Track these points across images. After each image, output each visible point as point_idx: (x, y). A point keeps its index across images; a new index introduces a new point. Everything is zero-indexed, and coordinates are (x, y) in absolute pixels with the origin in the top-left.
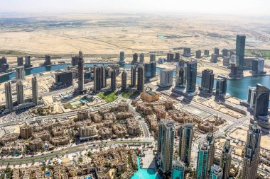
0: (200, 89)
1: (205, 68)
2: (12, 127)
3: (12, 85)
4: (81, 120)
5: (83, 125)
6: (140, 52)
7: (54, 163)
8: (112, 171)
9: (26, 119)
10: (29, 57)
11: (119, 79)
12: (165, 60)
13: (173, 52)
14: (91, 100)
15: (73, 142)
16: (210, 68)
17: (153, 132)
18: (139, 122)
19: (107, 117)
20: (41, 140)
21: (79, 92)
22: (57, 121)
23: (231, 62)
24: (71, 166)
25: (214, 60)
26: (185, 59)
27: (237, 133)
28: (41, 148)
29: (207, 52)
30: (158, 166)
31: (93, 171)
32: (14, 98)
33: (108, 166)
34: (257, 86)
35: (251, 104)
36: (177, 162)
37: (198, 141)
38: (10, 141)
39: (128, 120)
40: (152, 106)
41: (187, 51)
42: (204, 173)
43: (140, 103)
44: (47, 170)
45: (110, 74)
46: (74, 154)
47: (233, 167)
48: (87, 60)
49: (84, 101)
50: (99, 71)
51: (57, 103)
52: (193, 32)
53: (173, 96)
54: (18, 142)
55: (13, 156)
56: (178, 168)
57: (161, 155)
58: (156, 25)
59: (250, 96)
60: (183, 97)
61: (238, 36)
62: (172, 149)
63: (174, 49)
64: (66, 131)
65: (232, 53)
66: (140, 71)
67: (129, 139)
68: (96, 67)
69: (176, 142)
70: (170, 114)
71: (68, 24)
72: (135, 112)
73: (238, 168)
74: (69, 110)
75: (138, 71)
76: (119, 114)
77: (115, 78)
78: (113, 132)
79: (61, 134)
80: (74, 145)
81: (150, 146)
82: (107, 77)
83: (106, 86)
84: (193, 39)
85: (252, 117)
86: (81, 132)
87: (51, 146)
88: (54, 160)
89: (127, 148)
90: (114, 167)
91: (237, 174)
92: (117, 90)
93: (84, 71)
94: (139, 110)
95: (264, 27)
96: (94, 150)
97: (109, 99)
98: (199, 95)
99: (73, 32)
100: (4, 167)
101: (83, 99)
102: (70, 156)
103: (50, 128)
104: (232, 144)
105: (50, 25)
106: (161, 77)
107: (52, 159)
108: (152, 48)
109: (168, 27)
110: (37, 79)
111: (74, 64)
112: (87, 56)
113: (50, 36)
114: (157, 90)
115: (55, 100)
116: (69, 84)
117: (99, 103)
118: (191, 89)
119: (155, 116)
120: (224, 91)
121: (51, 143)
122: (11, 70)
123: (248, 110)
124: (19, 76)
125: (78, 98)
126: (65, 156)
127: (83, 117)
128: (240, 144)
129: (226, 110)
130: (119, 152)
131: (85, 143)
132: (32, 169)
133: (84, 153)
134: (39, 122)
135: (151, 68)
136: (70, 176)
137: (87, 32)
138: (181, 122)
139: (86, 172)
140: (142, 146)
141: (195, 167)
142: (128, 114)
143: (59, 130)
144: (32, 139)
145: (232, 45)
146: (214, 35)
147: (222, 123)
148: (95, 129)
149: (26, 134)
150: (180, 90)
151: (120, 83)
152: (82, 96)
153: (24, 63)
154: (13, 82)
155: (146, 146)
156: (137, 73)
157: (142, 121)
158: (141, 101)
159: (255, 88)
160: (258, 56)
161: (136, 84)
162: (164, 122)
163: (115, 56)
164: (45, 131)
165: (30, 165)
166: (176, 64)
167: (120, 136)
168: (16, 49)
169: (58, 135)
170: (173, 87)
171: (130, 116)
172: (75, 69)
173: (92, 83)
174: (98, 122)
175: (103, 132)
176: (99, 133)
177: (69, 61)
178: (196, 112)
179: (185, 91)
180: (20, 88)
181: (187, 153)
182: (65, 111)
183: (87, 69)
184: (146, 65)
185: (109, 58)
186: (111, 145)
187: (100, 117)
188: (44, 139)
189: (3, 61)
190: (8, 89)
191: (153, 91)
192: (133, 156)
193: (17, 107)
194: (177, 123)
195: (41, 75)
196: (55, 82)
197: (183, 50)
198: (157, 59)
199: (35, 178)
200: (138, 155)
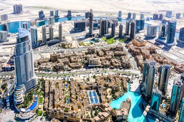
0: (177, 41)
2: (45, 54)
4: (90, 54)
5: (91, 57)
6: (133, 12)
8: (109, 90)
9: (54, 50)
10: (57, 11)
11: (117, 29)
12: (151, 19)
13: (158, 13)
14: (97, 41)
15: (84, 67)
17: (140, 68)
18: (129, 59)
19: (107, 54)
20: (63, 64)
21: (89, 35)
22: (74, 53)
24: (82, 83)
26: (167, 19)
28: (63, 69)
30: (142, 92)
31: (97, 89)
32: (48, 36)
33: (106, 86)
36: (156, 90)
37: (173, 78)
38: (44, 62)
39: (123, 57)
40: (140, 49)
41: (169, 14)
42: (176, 101)
44: (66, 83)
45: (111, 25)
46: (84, 75)
48: (95, 15)
49: (92, 42)
50: (104, 23)
51: (74, 41)
53: (156, 44)
54: (49, 63)
55: (45, 71)
56: (157, 95)
57: (145, 84)
60: (163, 46)
62: (153, 81)
63: (159, 11)
64: (79, 60)
66: (133, 25)
67: (122, 70)
68: (101, 20)
69: (157, 77)
70: (153, 57)
72: (127, 52)
74: (82, 46)
76: (116, 52)
77: (114, 28)
78: (112, 64)
79: (76, 62)
80: (85, 69)
81: (137, 77)
82: (109, 27)
83: (108, 33)
86: (90, 62)
87: (69, 69)
88: (70, 78)
89: (121, 76)
90: (111, 87)
92: (116, 36)
93: (93, 22)
94: (130, 51)
96: (98, 75)
97: (110, 42)
98: (177, 45)
100: (40, 78)
101: (92, 40)
102: (82, 76)
103: (69, 57)
106: (148, 31)
107: (69, 77)
108: (143, 10)
110: (62, 25)
111: (87, 17)
112: (96, 12)
114: (145, 39)
115: (73, 39)
116: (83, 30)
117: (103, 44)
118: (171, 40)
119: (142, 56)
121: (69, 66)
122: (46, 19)
124: (51, 23)
125: (89, 39)
126: (78, 76)
127: (91, 52)
130: (115, 78)
131: (92, 69)
132: (57, 81)
133: (91, 75)
134: (62, 52)
135: (141, 23)
136: (80, 89)
138: (161, 63)
139: (91, 88)
140: (131, 76)
141: (170, 96)
142: (122, 53)
143: (75, 59)
144: (57, 63)
148: (99, 60)
149: (54, 59)
150: (162, 41)
151: (118, 32)
152: (91, 38)
153: (54, 15)
154: (47, 26)
155: (134, 77)
156: (130, 26)
157: (133, 59)
158: (132, 45)
161: (130, 33)
162: (148, 61)
164: (66, 59)
165: (55, 79)
166: (160, 22)
167: (116, 67)
169: (74, 62)
170: (157, 38)
171: (124, 55)
172: (87, 20)
173: (99, 30)
174: (101, 56)
175: (104, 64)
176: (102, 64)
177: (84, 14)
178: (173, 57)
179: (165, 41)
180: (51, 30)
181: (164, 85)
182: (80, 47)
183: (95, 20)
184: (137, 21)
185: (111, 14)
186: (109, 73)
187: (103, 53)
188: (65, 63)
189: (41, 13)
190: (44, 31)
191: (141, 39)
192: (125, 82)
193: (49, 42)
194: (158, 64)
195: (65, 23)
196: (74, 27)
197: (166, 13)
198: (145, 17)
199: (59, 87)
200: (128, 82)
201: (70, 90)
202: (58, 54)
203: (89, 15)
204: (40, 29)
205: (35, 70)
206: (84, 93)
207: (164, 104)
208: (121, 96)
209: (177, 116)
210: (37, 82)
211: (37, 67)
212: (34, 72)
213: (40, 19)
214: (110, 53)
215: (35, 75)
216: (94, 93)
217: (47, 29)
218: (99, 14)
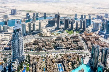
2: (31, 40)
4: (58, 40)
5: (59, 42)
6: (84, 14)
7: (46, 56)
8: (70, 63)
9: (36, 37)
10: (38, 13)
12: (95, 18)
13: (100, 15)
14: (62, 32)
15: (54, 49)
17: (89, 49)
19: (69, 40)
20: (41, 46)
21: (57, 29)
22: (48, 39)
24: (53, 58)
26: (105, 19)
28: (41, 49)
30: (91, 64)
31: (62, 62)
32: (32, 29)
33: (69, 61)
36: (100, 64)
38: (30, 45)
39: (78, 42)
40: (89, 38)
41: (107, 15)
43: (84, 36)
44: (43, 58)
45: (71, 23)
46: (55, 54)
48: (61, 16)
49: (59, 33)
50: (66, 21)
51: (48, 32)
53: (99, 34)
54: (33, 46)
55: (31, 51)
56: (100, 67)
57: (92, 59)
60: (104, 36)
62: (98, 58)
63: (100, 14)
64: (51, 44)
67: (78, 51)
68: (65, 19)
69: (100, 55)
70: (97, 42)
71: (53, 1)
72: (81, 39)
74: (53, 35)
75: (83, 22)
76: (74, 39)
77: (73, 24)
78: (71, 47)
80: (55, 50)
81: (88, 55)
82: (69, 23)
83: (69, 27)
86: (58, 45)
88: (46, 55)
89: (77, 54)
90: (71, 61)
92: (74, 29)
94: (83, 39)
96: (63, 53)
97: (70, 33)
100: (27, 55)
102: (53, 54)
103: (45, 42)
106: (94, 26)
107: (45, 54)
108: (90, 13)
109: (97, 4)
110: (41, 22)
111: (56, 17)
113: (46, 5)
114: (92, 31)
115: (47, 31)
116: (54, 25)
117: (66, 34)
119: (90, 42)
121: (45, 48)
122: (31, 18)
124: (34, 21)
125: (57, 31)
126: (51, 54)
127: (59, 39)
130: (73, 55)
131: (59, 50)
132: (38, 57)
133: (59, 54)
134: (41, 39)
135: (89, 21)
136: (52, 62)
138: (103, 46)
139: (59, 62)
140: (84, 54)
142: (78, 40)
143: (49, 43)
144: (38, 45)
148: (64, 44)
149: (36, 43)
150: (103, 32)
151: (75, 26)
152: (59, 31)
153: (36, 15)
154: (31, 23)
155: (86, 55)
156: (83, 23)
157: (85, 43)
158: (84, 35)
161: (82, 27)
162: (95, 45)
163: (73, 15)
164: (43, 43)
165: (37, 55)
166: (101, 20)
167: (74, 49)
169: (48, 45)
170: (99, 31)
172: (56, 19)
173: (63, 25)
174: (65, 42)
176: (66, 47)
177: (54, 16)
179: (105, 33)
180: (34, 25)
181: (105, 61)
182: (52, 36)
183: (61, 19)
184: (87, 20)
185: (71, 16)
186: (70, 52)
187: (66, 40)
188: (43, 46)
189: (28, 14)
190: (30, 25)
192: (80, 58)
193: (33, 32)
194: (101, 47)
195: (42, 20)
196: (48, 23)
197: (104, 15)
198: (92, 17)
199: (39, 61)
200: (82, 58)
201: (46, 62)
202: (38, 40)
203: (57, 16)
204: (27, 24)
205: (25, 50)
206: (54, 65)
208: (77, 67)
210: (26, 57)
211: (26, 48)
213: (27, 18)
214: (71, 40)
215: (24, 53)
216: (61, 65)
217: (32, 24)
218: (63, 15)
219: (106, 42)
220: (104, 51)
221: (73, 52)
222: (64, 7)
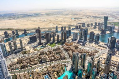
0: (89, 40)
1: (91, 31)
2: (14, 59)
3: (11, 43)
4: (42, 55)
5: (43, 57)
6: (64, 26)
7: (32, 71)
8: (55, 73)
9: (19, 56)
10: (17, 31)
11: (56, 37)
12: (75, 29)
13: (78, 25)
14: (45, 47)
15: (39, 63)
16: (93, 31)
17: (71, 58)
18: (65, 54)
19: (52, 53)
20: (26, 64)
21: (40, 44)
22: (32, 56)
23: (101, 28)
24: (40, 72)
25: (95, 28)
26: (83, 28)
27: (103, 56)
28: (27, 66)
29: (92, 24)
30: (73, 70)
31: (48, 73)
32: (13, 48)
34: (112, 37)
35: (109, 44)
36: (80, 67)
37: (88, 59)
38: (14, 64)
39: (61, 53)
40: (70, 47)
41: (84, 24)
42: (90, 71)
43: (65, 46)
44: (30, 74)
45: (52, 36)
47: (101, 68)
48: (42, 31)
50: (48, 35)
51: (31, 49)
52: (86, 16)
53: (78, 43)
54: (17, 65)
55: (16, 70)
56: (80, 70)
57: (74, 65)
58: (70, 14)
59: (108, 41)
60: (82, 43)
61: (105, 17)
62: (78, 63)
63: (78, 24)
64: (36, 59)
65: (102, 24)
66: (64, 34)
67: (61, 61)
68: (46, 33)
69: (80, 61)
70: (77, 50)
71: (33, 15)
72: (63, 50)
73: (103, 68)
76: (57, 51)
77: (54, 37)
78: (55, 58)
79: (34, 61)
80: (40, 64)
81: (70, 63)
83: (51, 41)
84: (86, 19)
85: (109, 49)
86: (42, 59)
87: (31, 65)
88: (32, 70)
89: (61, 64)
90: (56, 71)
91: (102, 70)
92: (55, 42)
93: (41, 35)
94: (65, 49)
95: (116, 12)
96: (48, 66)
97: (53, 46)
98: (89, 42)
99: (35, 19)
100: (13, 74)
101: (42, 46)
102: (39, 69)
103: (29, 59)
104: (101, 59)
105: (25, 16)
106: (73, 36)
108: (69, 24)
109: (76, 14)
110: (22, 40)
111: (37, 32)
112: (42, 28)
113: (25, 21)
115: (30, 48)
116: (36, 41)
117: (48, 48)
118: (85, 40)
119: (71, 51)
120: (98, 40)
121: (31, 64)
122: (10, 37)
123: (107, 47)
124: (14, 39)
125: (40, 46)
126: (37, 69)
127: (42, 53)
128: (104, 59)
129: (99, 47)
130: (58, 66)
131: (44, 63)
132: (24, 74)
133: (44, 67)
134: (25, 57)
135: (69, 32)
136: (39, 75)
137: (41, 18)
138: (81, 53)
140: (67, 63)
141: (87, 69)
143: (33, 59)
144: (23, 63)
145: (102, 21)
146: (95, 17)
147: (97, 52)
148: (48, 58)
149: (20, 62)
150: (81, 41)
151: (57, 39)
152: (41, 45)
153: (15, 33)
154: (12, 42)
159: (111, 38)
160: (113, 25)
161: (63, 39)
162: (75, 53)
163: (54, 28)
164: (27, 60)
165: (23, 73)
166: (79, 30)
167: (58, 60)
168: (11, 27)
169: (33, 61)
170: (78, 40)
171: (61, 52)
172: (37, 34)
173: (45, 40)
174: (49, 55)
175: (51, 59)
177: (34, 31)
178: (87, 49)
179: (83, 41)
180: (15, 44)
181: (84, 64)
182: (35, 52)
183: (42, 34)
184: (67, 31)
185: (51, 29)
186: (54, 63)
187: (49, 53)
188: (27, 63)
189: (6, 33)
190: (10, 45)
191: (70, 41)
192: (63, 67)
193: (15, 51)
194: (80, 54)
195: (23, 38)
196: (29, 40)
197: (82, 24)
198: (71, 28)
199: (26, 78)
200: (65, 66)
201: (33, 77)
202: (22, 58)
204: (7, 44)
205: (9, 70)
206: (41, 77)
207: (84, 74)
208: (62, 75)
209: (91, 77)
210: (12, 77)
211: (10, 68)
212: (8, 72)
213: (5, 38)
215: (9, 73)
216: (47, 76)
217: (12, 43)
218: (44, 30)
219: (84, 48)
220: (83, 57)
221: (57, 63)
222: (44, 21)
